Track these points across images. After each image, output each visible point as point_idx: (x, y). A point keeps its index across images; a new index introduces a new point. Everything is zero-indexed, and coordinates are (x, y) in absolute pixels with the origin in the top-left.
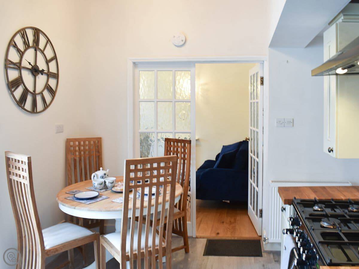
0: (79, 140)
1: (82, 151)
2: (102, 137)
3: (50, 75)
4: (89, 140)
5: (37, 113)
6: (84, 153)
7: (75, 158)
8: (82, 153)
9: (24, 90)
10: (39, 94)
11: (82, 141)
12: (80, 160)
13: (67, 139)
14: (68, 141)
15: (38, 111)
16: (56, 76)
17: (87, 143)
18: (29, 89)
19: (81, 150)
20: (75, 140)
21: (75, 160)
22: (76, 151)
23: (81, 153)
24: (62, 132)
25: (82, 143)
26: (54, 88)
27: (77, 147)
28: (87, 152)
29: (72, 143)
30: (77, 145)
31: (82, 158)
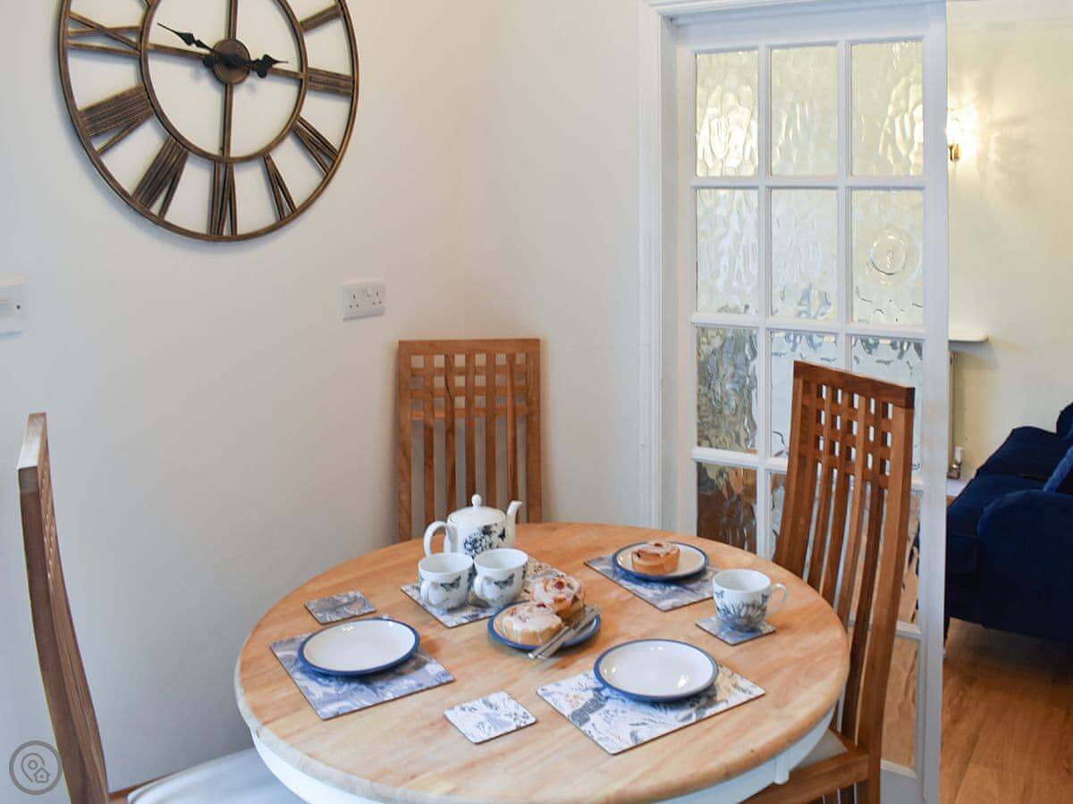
0: (447, 348)
1: (459, 392)
2: (541, 338)
3: (308, 80)
4: (490, 347)
5: (235, 238)
6: (469, 402)
7: (431, 421)
8: (460, 402)
9: (167, 144)
10: (248, 159)
11: (460, 353)
12: (450, 430)
13: (401, 343)
14: (406, 350)
15: (242, 229)
16: (344, 87)
17: (480, 360)
18: (190, 140)
19: (452, 391)
20: (431, 347)
21: (429, 431)
22: (432, 392)
23: (452, 402)
24: (380, 313)
25: (460, 361)
26: (333, 137)
27: (441, 374)
28: (480, 401)
29: (418, 362)
30: (441, 369)
31: (460, 423)
